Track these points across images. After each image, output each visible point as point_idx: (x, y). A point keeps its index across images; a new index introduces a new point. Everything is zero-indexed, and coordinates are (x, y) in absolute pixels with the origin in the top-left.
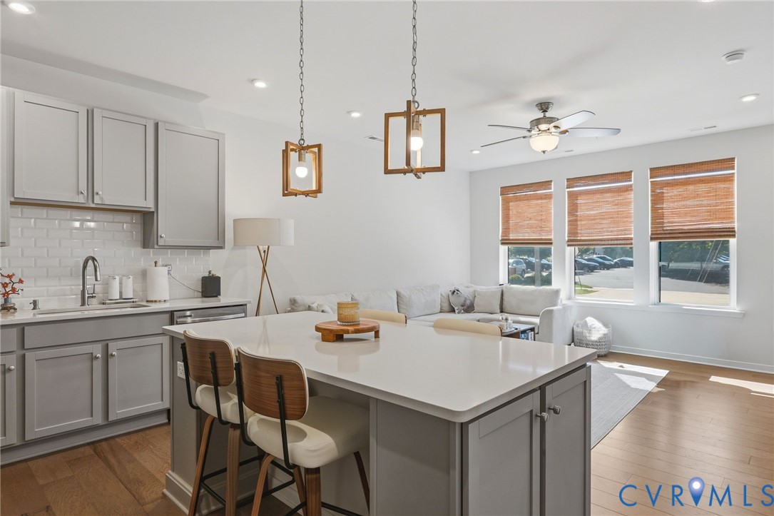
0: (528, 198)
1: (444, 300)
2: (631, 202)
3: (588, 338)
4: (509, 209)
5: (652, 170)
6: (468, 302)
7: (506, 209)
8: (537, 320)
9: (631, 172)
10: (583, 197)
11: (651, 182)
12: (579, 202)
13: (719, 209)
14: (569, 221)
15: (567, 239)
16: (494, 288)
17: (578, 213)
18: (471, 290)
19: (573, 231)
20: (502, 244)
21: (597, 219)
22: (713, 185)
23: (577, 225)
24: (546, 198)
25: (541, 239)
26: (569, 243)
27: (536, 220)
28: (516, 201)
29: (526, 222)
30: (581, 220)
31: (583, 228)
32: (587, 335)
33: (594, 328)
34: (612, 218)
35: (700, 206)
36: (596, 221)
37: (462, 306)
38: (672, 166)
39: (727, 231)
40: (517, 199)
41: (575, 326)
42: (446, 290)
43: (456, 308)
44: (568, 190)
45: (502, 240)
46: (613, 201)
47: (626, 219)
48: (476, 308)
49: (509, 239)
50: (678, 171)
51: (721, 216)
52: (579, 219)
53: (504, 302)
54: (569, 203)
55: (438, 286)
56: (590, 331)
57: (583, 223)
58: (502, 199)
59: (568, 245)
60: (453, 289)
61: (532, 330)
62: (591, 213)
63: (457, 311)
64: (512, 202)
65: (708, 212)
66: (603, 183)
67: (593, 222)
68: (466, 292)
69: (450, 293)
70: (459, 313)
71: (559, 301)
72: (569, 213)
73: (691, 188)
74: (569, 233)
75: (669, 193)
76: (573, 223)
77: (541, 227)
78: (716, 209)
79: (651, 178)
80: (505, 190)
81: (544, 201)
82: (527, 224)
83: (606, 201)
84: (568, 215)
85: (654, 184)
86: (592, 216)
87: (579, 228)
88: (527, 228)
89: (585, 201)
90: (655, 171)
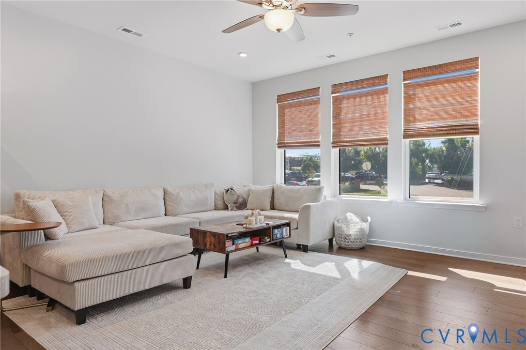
0: (300, 105)
1: (218, 198)
2: (386, 104)
3: (346, 233)
4: (284, 116)
5: (405, 72)
6: (241, 200)
7: (282, 115)
8: (296, 216)
9: (387, 75)
10: (346, 101)
11: (404, 84)
12: (342, 106)
13: (464, 108)
14: (333, 125)
15: (332, 141)
16: (267, 187)
17: (341, 117)
18: (246, 189)
19: (337, 134)
20: (279, 147)
21: (357, 121)
22: (458, 84)
23: (341, 128)
24: (315, 104)
25: (311, 142)
26: (334, 145)
27: (307, 124)
28: (290, 108)
29: (299, 127)
30: (344, 123)
31: (346, 130)
32: (345, 229)
33: (352, 223)
34: (370, 120)
35: (447, 105)
36: (357, 123)
37: (235, 203)
39: (471, 129)
40: (291, 106)
41: (336, 222)
42: (221, 188)
43: (229, 205)
44: (333, 95)
45: (279, 143)
46: (371, 104)
47: (382, 121)
48: (249, 206)
49: (284, 143)
51: (465, 114)
52: (342, 122)
53: (275, 200)
54: (333, 108)
55: (213, 185)
56: (348, 226)
57: (346, 125)
58: (279, 107)
59: (334, 147)
60: (227, 188)
61: (288, 225)
62: (353, 115)
63: (230, 208)
64: (287, 108)
65: (454, 111)
66: (363, 88)
67: (354, 124)
68: (240, 189)
69: (225, 191)
70: (232, 210)
71: (323, 197)
72: (333, 117)
73: (439, 87)
74: (333, 136)
75: (420, 93)
76: (337, 126)
77: (311, 131)
78: (461, 108)
79: (404, 80)
80: (280, 98)
81: (313, 106)
82: (299, 128)
83: (366, 105)
84: (333, 119)
85: (407, 86)
86: (353, 119)
87: (342, 130)
88: (299, 132)
89: (348, 105)
90: (408, 74)
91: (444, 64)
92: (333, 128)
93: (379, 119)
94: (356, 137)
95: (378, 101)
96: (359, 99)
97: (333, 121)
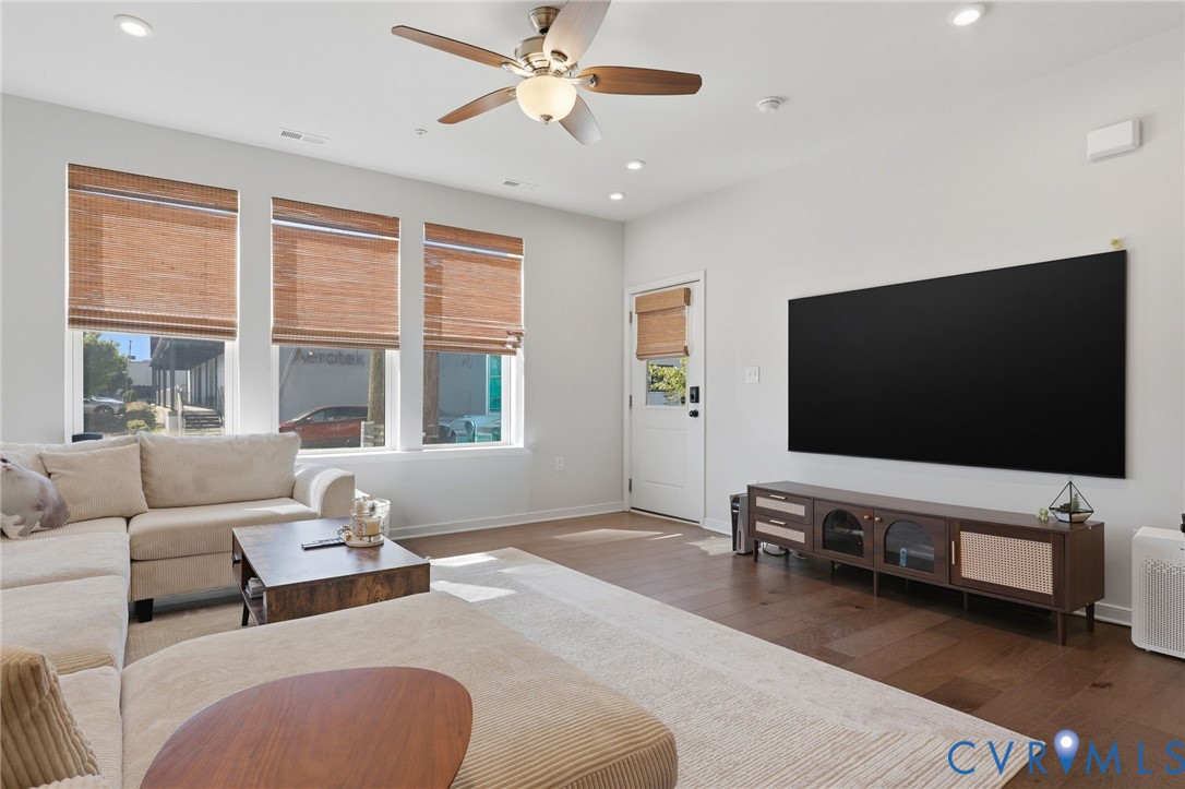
4: (100, 233)
5: (429, 226)
9: (398, 219)
10: (309, 244)
11: (426, 245)
12: (299, 251)
14: (276, 290)
15: (273, 326)
17: (297, 276)
19: (285, 312)
20: (72, 322)
21: (336, 294)
23: (295, 300)
24: (219, 227)
25: (206, 321)
26: (279, 336)
27: (188, 274)
28: (125, 215)
29: (160, 275)
30: (303, 291)
31: (308, 308)
34: (363, 296)
36: (334, 298)
38: (455, 229)
40: (128, 211)
44: (276, 222)
45: (74, 311)
46: (364, 266)
47: (386, 301)
49: (101, 313)
50: (463, 239)
52: (299, 287)
54: (275, 252)
57: (307, 296)
58: (73, 200)
59: (275, 340)
62: (326, 279)
64: (109, 213)
67: (328, 298)
72: (276, 271)
74: (276, 316)
75: (451, 269)
77: (204, 293)
79: (426, 239)
80: (82, 177)
81: (213, 233)
82: (162, 280)
83: (353, 263)
84: (275, 276)
85: (430, 251)
86: (325, 286)
87: (299, 306)
88: (162, 290)
89: (313, 255)
90: (434, 230)
91: (485, 233)
92: (275, 298)
93: (382, 298)
94: (330, 327)
95: (376, 261)
96: (337, 248)
97: (275, 282)
